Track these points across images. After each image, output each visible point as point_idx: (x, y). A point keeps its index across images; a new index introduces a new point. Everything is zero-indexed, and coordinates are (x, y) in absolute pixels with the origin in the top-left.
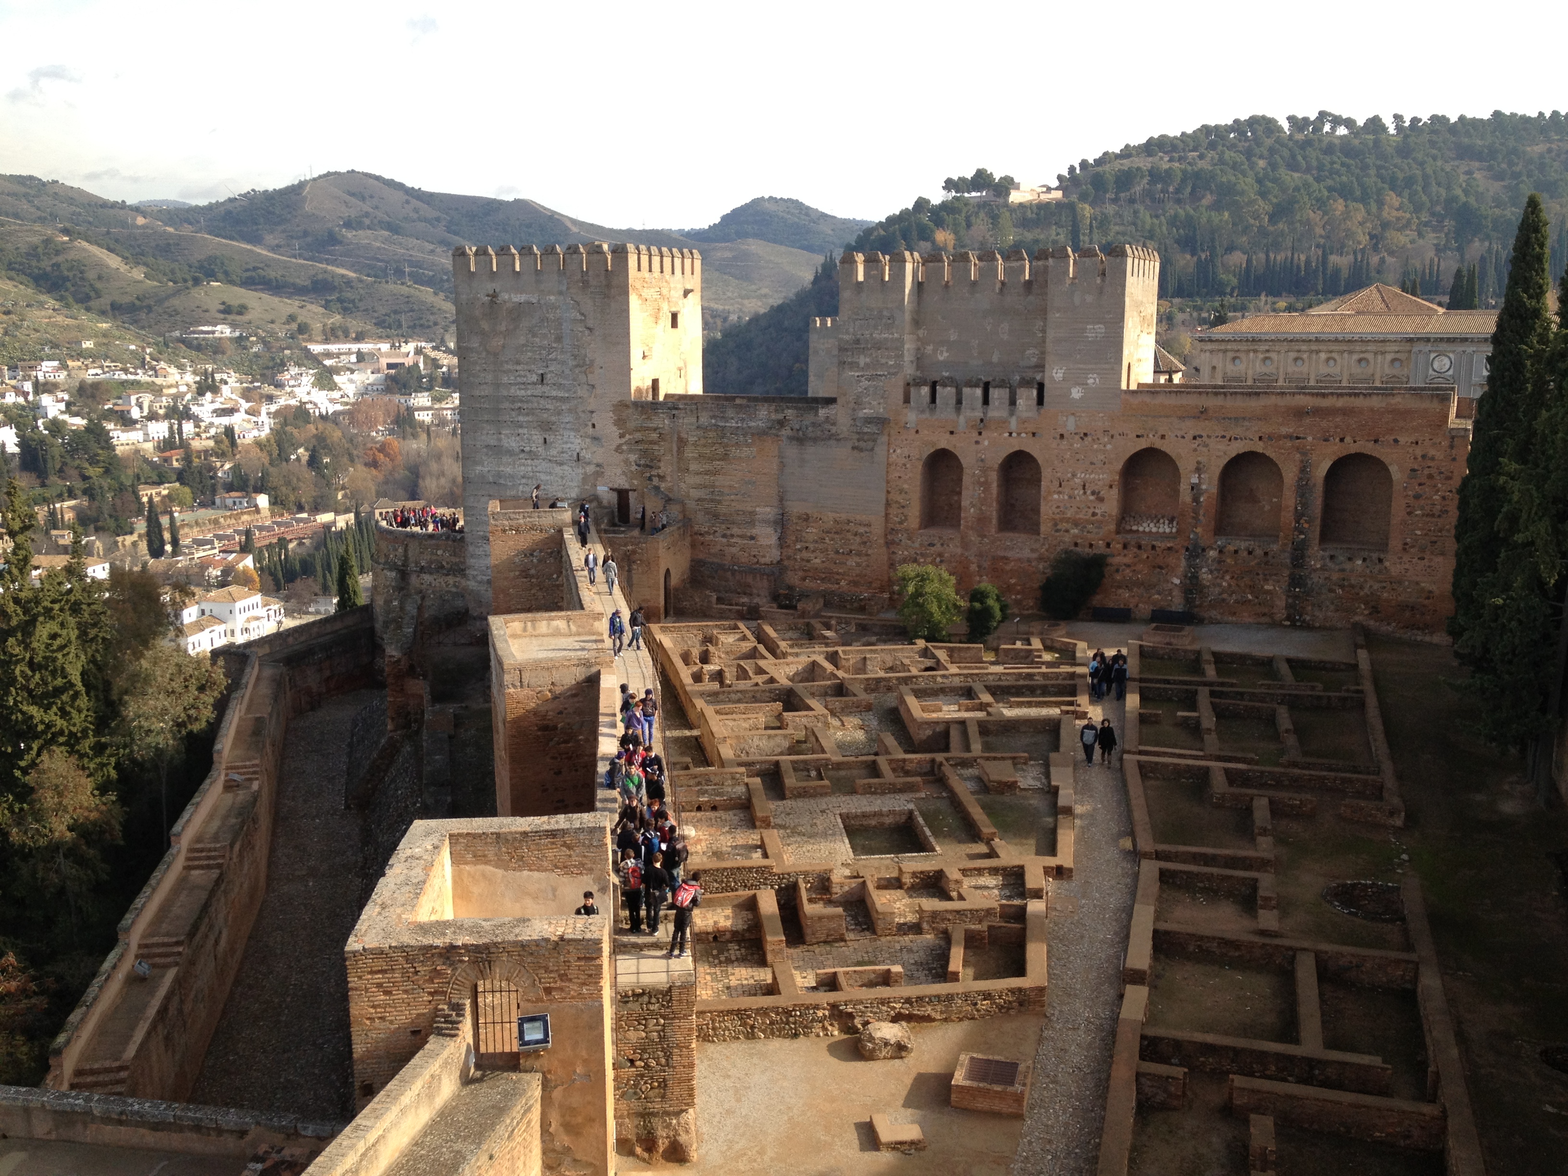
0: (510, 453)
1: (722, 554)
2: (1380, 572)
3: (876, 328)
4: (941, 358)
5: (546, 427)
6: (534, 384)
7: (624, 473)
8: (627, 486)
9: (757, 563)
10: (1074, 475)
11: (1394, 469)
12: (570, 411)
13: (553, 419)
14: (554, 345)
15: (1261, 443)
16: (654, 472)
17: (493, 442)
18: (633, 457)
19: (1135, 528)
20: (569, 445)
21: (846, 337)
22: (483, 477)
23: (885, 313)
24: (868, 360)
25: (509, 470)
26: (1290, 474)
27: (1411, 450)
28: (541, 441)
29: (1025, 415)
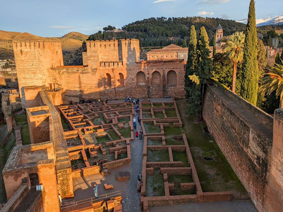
0: (27, 78)
1: (70, 94)
2: (176, 88)
3: (94, 53)
4: (105, 58)
5: (34, 73)
6: (31, 66)
7: (50, 81)
8: (51, 83)
9: (77, 95)
10: (129, 76)
11: (176, 72)
12: (39, 70)
13: (35, 72)
14: (34, 58)
15: (157, 70)
16: (56, 80)
17: (24, 77)
18: (52, 78)
19: (139, 84)
20: (39, 76)
21: (89, 55)
22: (23, 83)
23: (95, 51)
24: (93, 59)
25: (28, 81)
26: (162, 74)
27: (179, 69)
28: (33, 76)
29: (120, 67)
